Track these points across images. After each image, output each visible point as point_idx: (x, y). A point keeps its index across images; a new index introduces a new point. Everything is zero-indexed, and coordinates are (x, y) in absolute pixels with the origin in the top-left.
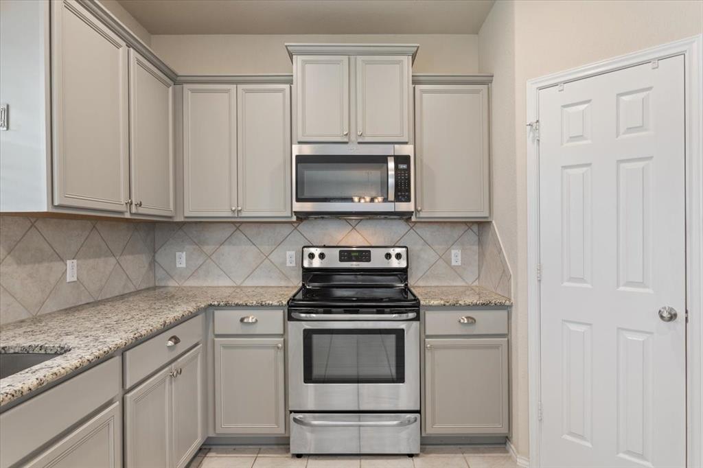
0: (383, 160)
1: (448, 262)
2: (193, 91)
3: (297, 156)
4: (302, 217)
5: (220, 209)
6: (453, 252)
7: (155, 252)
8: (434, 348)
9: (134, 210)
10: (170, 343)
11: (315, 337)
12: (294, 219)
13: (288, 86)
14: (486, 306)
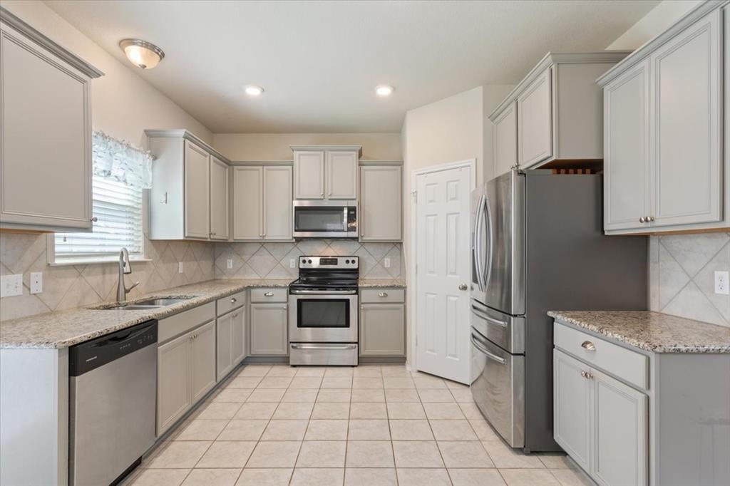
0: (341, 209)
1: (383, 265)
2: (239, 170)
3: (296, 207)
4: (299, 240)
5: (254, 235)
6: (386, 259)
7: (215, 259)
8: (366, 310)
9: (212, 237)
10: (233, 301)
11: (304, 303)
12: (294, 240)
13: (291, 167)
14: (392, 287)
